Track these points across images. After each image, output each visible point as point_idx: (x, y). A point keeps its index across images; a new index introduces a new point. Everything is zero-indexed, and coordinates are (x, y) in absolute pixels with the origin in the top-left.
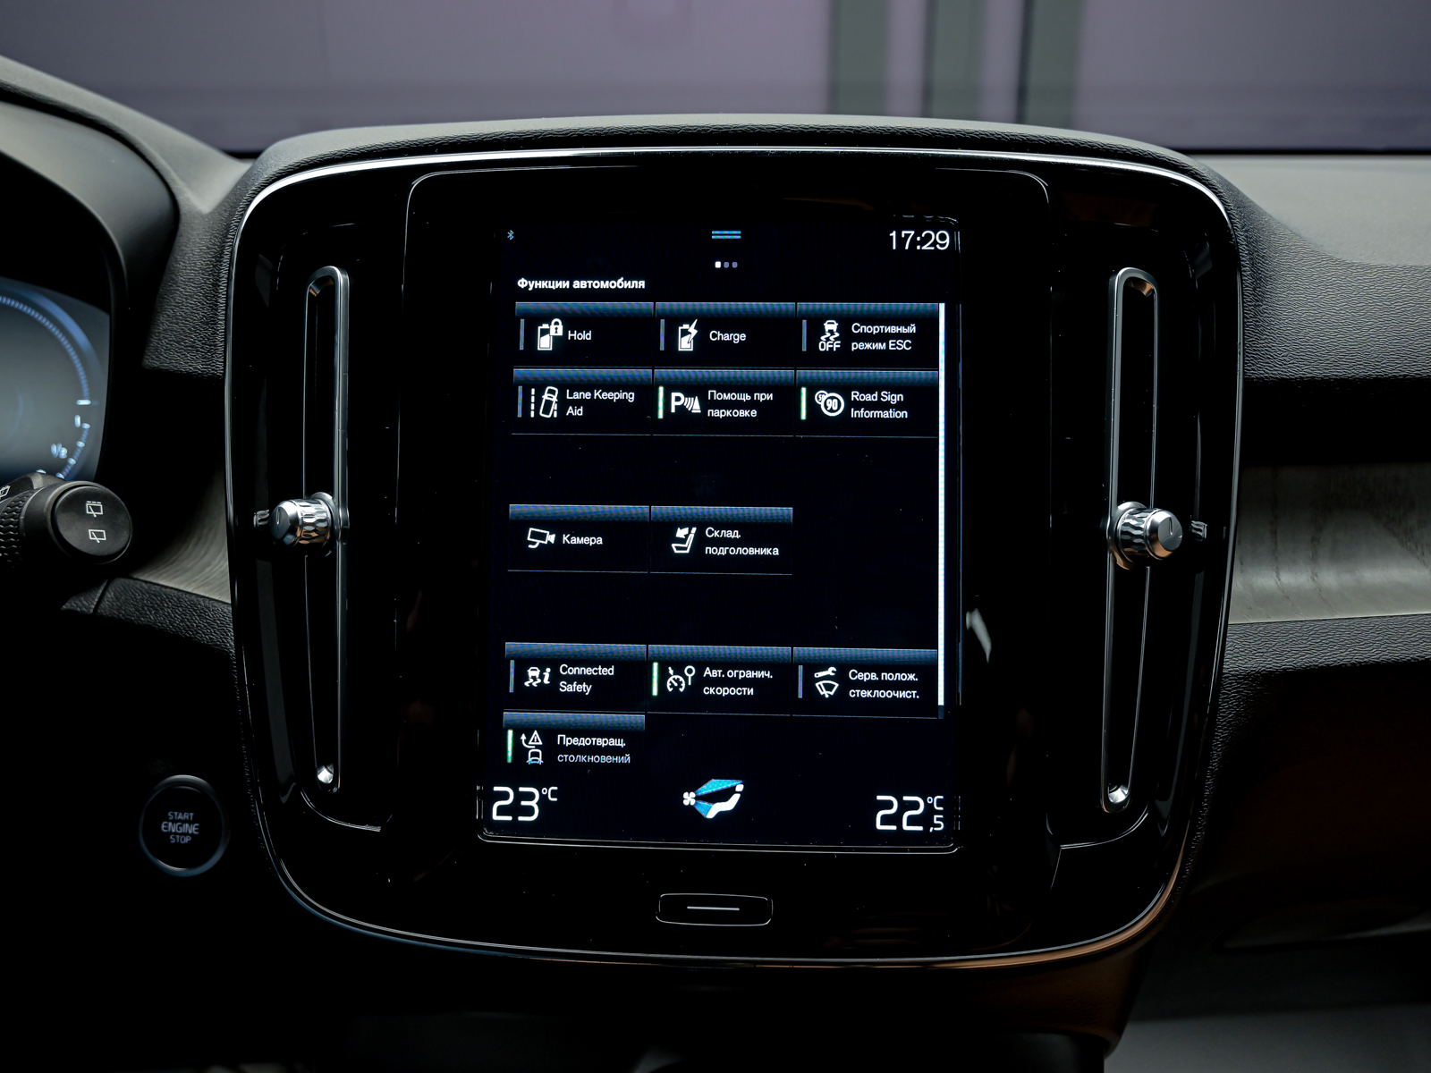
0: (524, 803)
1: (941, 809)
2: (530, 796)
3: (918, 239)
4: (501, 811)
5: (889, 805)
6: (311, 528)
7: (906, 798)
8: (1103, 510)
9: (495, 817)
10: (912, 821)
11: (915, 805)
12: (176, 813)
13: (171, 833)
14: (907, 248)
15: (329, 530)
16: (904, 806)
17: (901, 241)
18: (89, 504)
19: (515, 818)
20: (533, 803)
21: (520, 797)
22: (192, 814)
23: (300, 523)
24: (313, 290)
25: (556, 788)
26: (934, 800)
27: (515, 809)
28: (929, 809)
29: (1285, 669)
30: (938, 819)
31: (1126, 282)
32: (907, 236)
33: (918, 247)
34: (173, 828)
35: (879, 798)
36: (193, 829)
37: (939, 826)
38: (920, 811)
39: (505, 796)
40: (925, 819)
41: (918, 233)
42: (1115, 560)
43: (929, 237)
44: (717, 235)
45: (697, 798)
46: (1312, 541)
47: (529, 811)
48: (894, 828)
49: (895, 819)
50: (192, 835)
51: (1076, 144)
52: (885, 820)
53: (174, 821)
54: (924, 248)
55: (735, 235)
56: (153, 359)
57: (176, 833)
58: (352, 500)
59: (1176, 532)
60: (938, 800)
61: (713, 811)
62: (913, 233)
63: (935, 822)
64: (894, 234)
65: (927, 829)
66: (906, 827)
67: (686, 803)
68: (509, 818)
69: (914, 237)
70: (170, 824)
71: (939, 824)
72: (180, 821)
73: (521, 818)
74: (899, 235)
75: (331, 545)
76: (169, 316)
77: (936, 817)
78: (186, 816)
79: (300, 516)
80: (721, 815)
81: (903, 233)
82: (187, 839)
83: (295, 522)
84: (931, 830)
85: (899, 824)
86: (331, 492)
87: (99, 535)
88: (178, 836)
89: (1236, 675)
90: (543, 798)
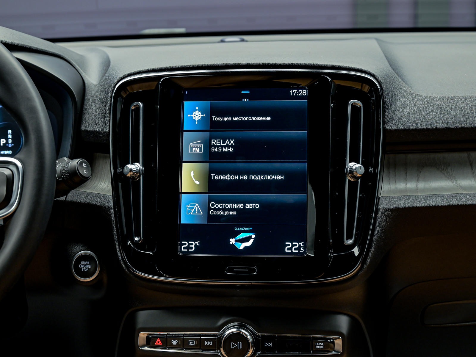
0: (190, 246)
1: (303, 246)
2: (192, 244)
3: (298, 92)
4: (184, 248)
5: (289, 245)
6: (135, 172)
7: (293, 243)
8: (345, 164)
9: (183, 250)
10: (295, 249)
11: (296, 245)
12: (84, 262)
13: (82, 268)
14: (295, 95)
16: (293, 245)
17: (293, 93)
18: (84, 164)
19: (188, 250)
20: (193, 246)
21: (189, 244)
22: (88, 262)
23: (132, 170)
24: (133, 108)
25: (199, 242)
26: (301, 244)
27: (188, 248)
28: (300, 246)
29: (396, 208)
30: (302, 249)
31: (352, 104)
32: (295, 91)
33: (298, 95)
34: (83, 266)
35: (286, 243)
36: (89, 266)
37: (302, 250)
38: (297, 246)
39: (185, 244)
40: (299, 249)
41: (298, 91)
42: (348, 178)
43: (301, 92)
44: (243, 92)
45: (236, 241)
46: (418, 176)
47: (192, 248)
48: (290, 251)
49: (291, 249)
50: (89, 268)
51: (339, 67)
52: (288, 249)
53: (83, 264)
54: (299, 95)
55: (248, 92)
56: (84, 127)
57: (84, 268)
58: (144, 165)
59: (362, 170)
60: (302, 244)
61: (242, 246)
62: (296, 91)
63: (301, 249)
64: (291, 91)
65: (299, 251)
66: (293, 251)
67: (231, 243)
68: (187, 250)
69: (297, 92)
70: (82, 265)
72: (85, 264)
73: (189, 250)
74: (292, 91)
75: (139, 176)
76: (89, 115)
77: (301, 248)
78: (87, 263)
79: (132, 169)
80: (245, 248)
81: (294, 91)
82: (87, 269)
83: (131, 170)
84: (300, 251)
85: (292, 250)
86: (139, 162)
87: (86, 172)
88: (84, 269)
89: (382, 209)
90: (196, 245)
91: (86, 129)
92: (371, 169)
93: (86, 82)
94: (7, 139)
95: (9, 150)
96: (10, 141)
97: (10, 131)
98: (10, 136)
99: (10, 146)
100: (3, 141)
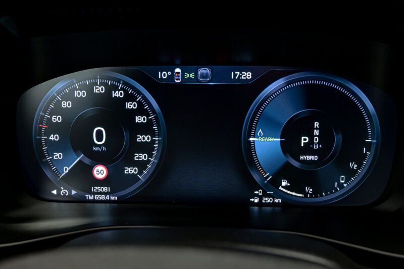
94: (311, 137)
95: (313, 155)
96: (316, 140)
97: (316, 124)
98: (316, 132)
99: (316, 147)
100: (304, 140)
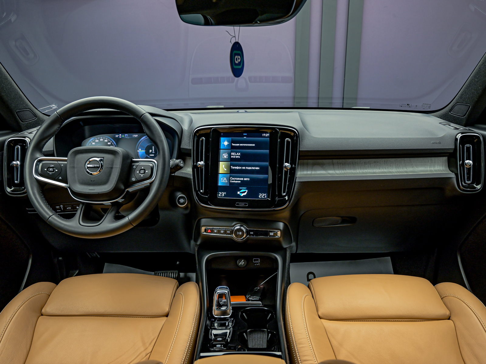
4: (220, 195)
8: (283, 164)
10: (263, 196)
11: (263, 195)
12: (181, 199)
15: (202, 165)
16: (262, 195)
17: (264, 135)
18: (181, 162)
20: (223, 194)
21: (222, 193)
22: (183, 199)
24: (201, 140)
25: (226, 193)
26: (265, 194)
27: (221, 195)
28: (265, 195)
31: (287, 140)
34: (181, 201)
35: (260, 194)
36: (183, 201)
39: (220, 193)
40: (264, 196)
42: (284, 169)
43: (267, 135)
44: (244, 134)
45: (240, 193)
46: (312, 169)
47: (223, 195)
49: (261, 196)
52: (260, 196)
55: (246, 134)
58: (205, 162)
59: (290, 166)
61: (242, 195)
67: (238, 193)
71: (266, 197)
75: (203, 167)
79: (200, 164)
80: (244, 195)
86: (203, 161)
87: (182, 165)
89: (297, 182)
90: (224, 194)
91: (182, 147)
92: (293, 166)
93: (183, 129)
97: (153, 147)
